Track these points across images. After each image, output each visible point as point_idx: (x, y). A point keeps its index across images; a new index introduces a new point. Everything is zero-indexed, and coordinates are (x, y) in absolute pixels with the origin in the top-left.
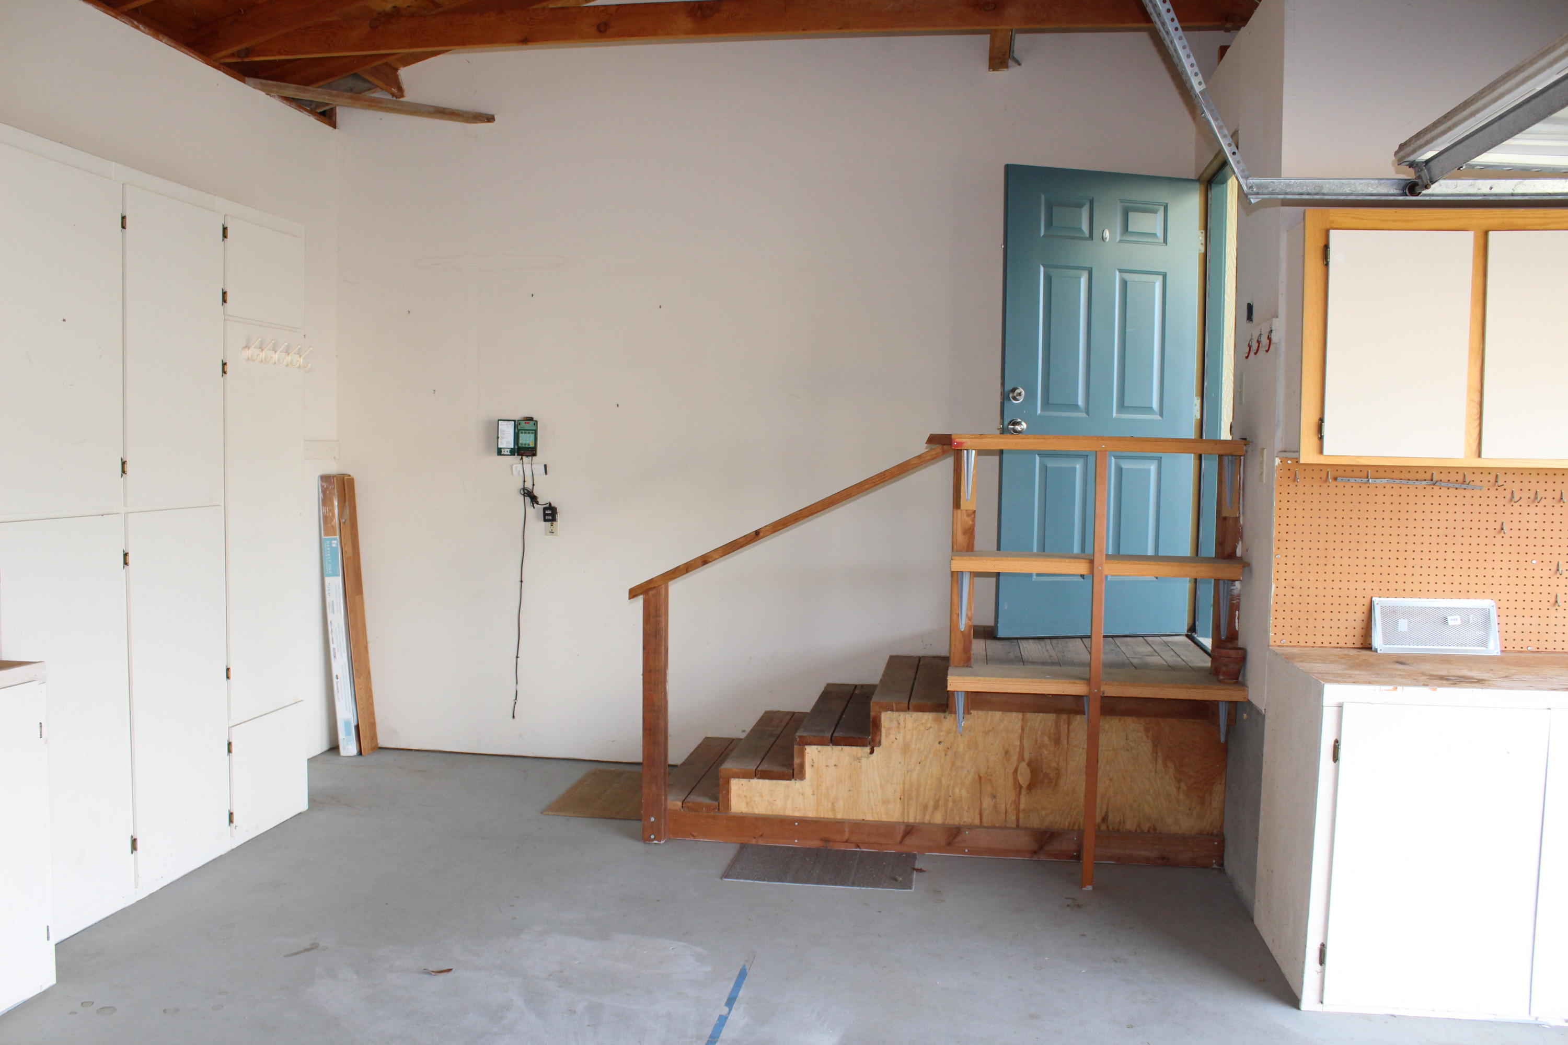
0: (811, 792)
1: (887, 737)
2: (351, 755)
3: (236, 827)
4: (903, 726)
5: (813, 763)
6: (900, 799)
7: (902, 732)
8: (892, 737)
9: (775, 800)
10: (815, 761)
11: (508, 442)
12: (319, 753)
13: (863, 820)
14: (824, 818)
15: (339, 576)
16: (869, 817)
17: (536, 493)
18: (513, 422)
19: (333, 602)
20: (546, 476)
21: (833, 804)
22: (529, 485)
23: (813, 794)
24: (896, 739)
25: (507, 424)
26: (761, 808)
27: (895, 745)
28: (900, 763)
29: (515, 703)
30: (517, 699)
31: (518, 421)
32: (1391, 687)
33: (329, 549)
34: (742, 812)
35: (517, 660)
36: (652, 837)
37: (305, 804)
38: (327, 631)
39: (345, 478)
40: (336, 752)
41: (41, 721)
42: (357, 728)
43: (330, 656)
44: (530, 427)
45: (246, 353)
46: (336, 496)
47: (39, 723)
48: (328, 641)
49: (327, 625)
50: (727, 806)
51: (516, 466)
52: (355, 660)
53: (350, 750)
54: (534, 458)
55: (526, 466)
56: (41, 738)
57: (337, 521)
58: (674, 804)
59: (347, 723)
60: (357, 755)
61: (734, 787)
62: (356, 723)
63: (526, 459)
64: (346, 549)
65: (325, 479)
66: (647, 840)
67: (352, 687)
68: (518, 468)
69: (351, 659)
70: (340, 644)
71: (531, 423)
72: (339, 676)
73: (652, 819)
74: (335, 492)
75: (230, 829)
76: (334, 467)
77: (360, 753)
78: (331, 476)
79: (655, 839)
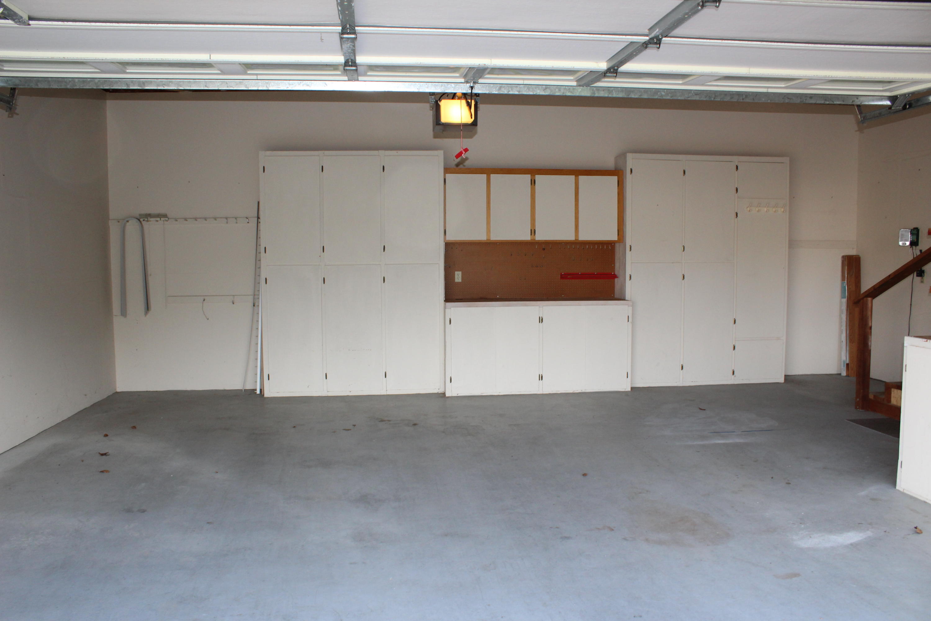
2: (844, 376)
3: (735, 376)
15: (845, 298)
18: (909, 230)
19: (843, 309)
25: (906, 231)
31: (911, 229)
33: (843, 287)
34: (894, 404)
36: (858, 407)
37: (782, 380)
38: (841, 322)
39: (854, 256)
40: (840, 374)
41: (628, 317)
42: (848, 365)
43: (841, 332)
44: (915, 232)
45: (748, 209)
46: (846, 265)
47: (627, 317)
48: (841, 326)
49: (841, 318)
50: (889, 401)
51: (910, 251)
52: (850, 335)
53: (844, 373)
54: (917, 247)
55: (914, 251)
56: (628, 321)
57: (846, 276)
58: (871, 396)
59: (844, 361)
60: (846, 376)
61: (892, 393)
62: (848, 362)
63: (914, 247)
64: (850, 287)
65: (844, 257)
66: (856, 408)
67: (847, 347)
68: (911, 251)
69: (847, 334)
70: (844, 328)
71: (915, 230)
72: (843, 341)
73: (858, 400)
74: (846, 263)
75: (733, 376)
76: (853, 252)
77: (848, 376)
78: (846, 256)
79: (859, 408)
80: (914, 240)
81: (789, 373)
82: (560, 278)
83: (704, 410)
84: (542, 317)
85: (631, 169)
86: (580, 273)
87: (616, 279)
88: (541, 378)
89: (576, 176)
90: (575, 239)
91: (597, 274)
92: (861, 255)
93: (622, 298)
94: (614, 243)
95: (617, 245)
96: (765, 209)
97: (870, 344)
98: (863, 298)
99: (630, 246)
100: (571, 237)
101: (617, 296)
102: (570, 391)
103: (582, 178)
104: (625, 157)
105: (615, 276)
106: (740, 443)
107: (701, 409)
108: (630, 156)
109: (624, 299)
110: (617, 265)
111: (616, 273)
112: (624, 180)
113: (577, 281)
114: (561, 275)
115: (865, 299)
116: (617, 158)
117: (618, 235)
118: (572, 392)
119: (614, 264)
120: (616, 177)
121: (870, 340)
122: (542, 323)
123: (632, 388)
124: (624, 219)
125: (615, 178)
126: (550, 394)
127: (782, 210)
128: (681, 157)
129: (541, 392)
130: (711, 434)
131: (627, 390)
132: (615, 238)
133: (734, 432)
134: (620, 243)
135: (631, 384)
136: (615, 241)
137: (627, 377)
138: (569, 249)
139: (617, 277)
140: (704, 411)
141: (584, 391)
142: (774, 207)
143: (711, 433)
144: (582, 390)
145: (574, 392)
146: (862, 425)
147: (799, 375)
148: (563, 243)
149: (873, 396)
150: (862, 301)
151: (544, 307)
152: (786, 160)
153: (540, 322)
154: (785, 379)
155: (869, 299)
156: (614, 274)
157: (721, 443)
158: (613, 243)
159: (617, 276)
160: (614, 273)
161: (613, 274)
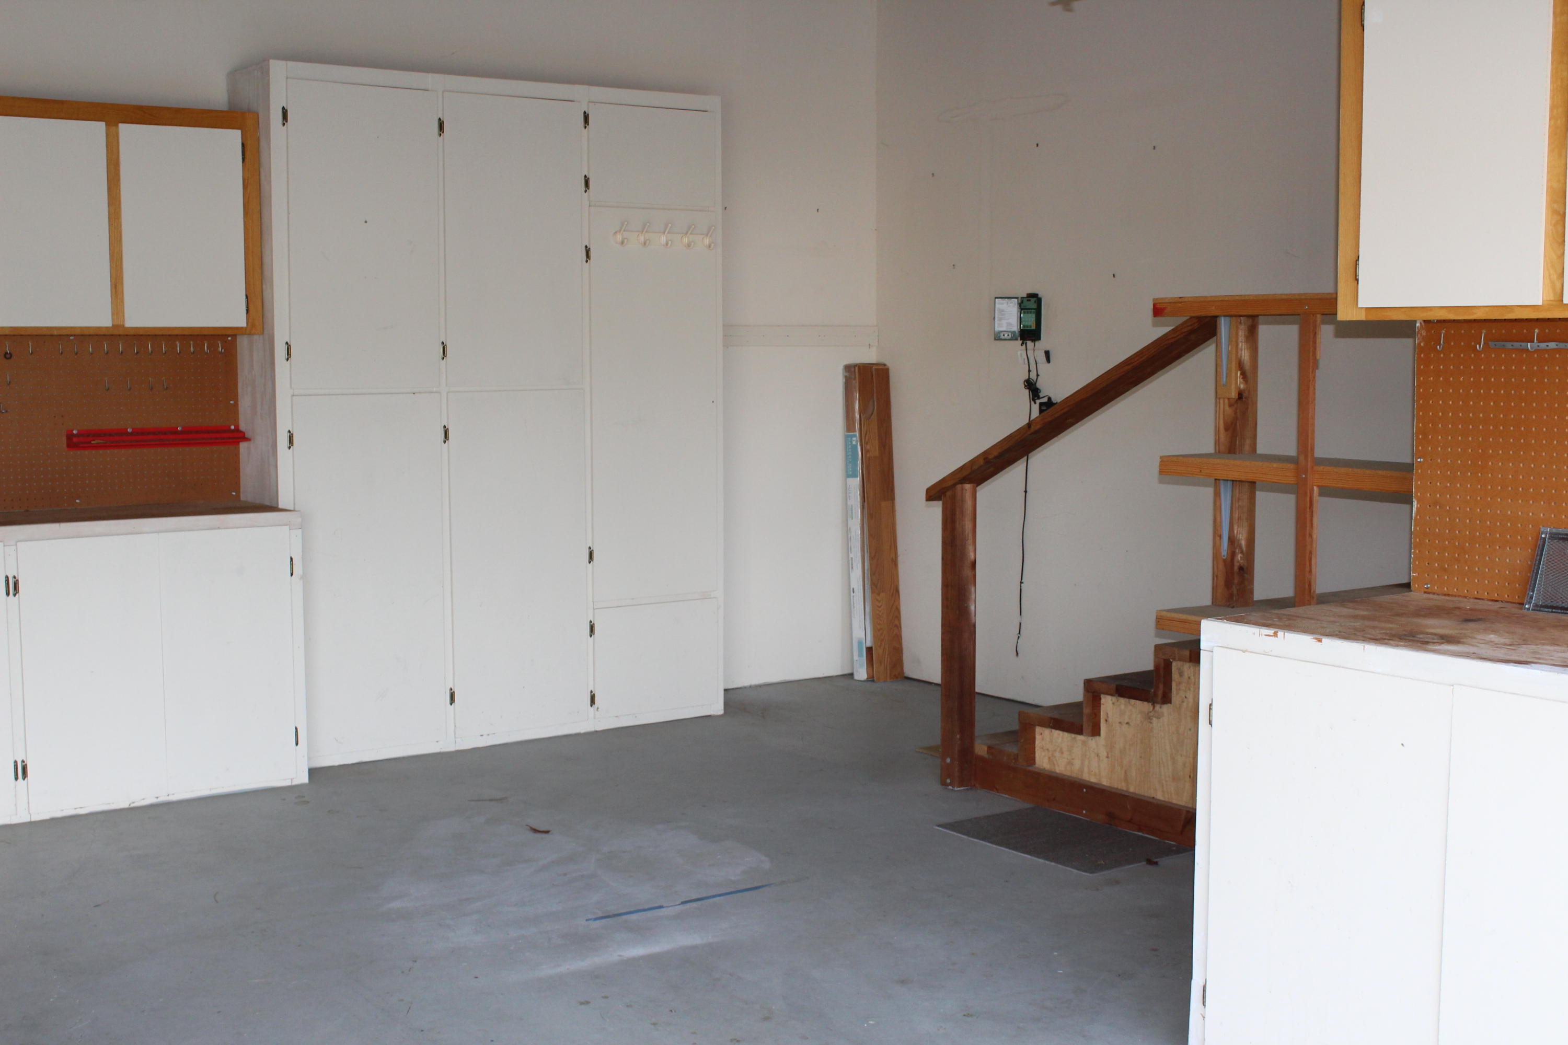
0: (1105, 754)
1: (1177, 694)
2: (862, 679)
3: (598, 708)
4: (1193, 680)
5: (1107, 717)
6: (1190, 777)
7: (1192, 689)
8: (1182, 694)
9: (1073, 759)
10: (1109, 715)
11: (1009, 324)
12: (839, 673)
13: (1153, 798)
14: (1117, 789)
15: (856, 476)
16: (1160, 796)
17: (1038, 385)
18: (1016, 300)
19: (852, 506)
20: (1048, 365)
21: (1126, 773)
22: (1033, 376)
23: (1107, 757)
24: (1186, 697)
25: (1008, 303)
26: (1061, 767)
27: (1185, 704)
28: (1190, 730)
29: (1019, 637)
30: (1021, 633)
31: (1021, 298)
32: (1271, 631)
33: (850, 446)
34: (1044, 769)
35: (1021, 586)
36: (948, 781)
37: (717, 708)
38: (847, 539)
39: (875, 367)
40: (851, 675)
41: (291, 559)
42: (869, 650)
43: (849, 566)
44: (1032, 304)
45: (619, 237)
46: (857, 388)
47: (289, 560)
48: (848, 550)
49: (847, 531)
50: (1031, 759)
51: (1019, 353)
52: (873, 573)
53: (861, 674)
54: (1037, 343)
55: (1030, 353)
56: (292, 574)
57: (857, 416)
58: (981, 749)
59: (860, 643)
60: (867, 681)
61: (1038, 737)
62: (869, 644)
63: (1030, 344)
64: (868, 447)
65: (848, 368)
66: (944, 784)
67: (866, 603)
68: (1021, 354)
69: (866, 571)
70: (856, 554)
71: (1033, 300)
72: (855, 590)
73: (948, 760)
74: (856, 383)
75: (592, 710)
76: (869, 356)
77: (871, 679)
78: (855, 366)
79: (951, 784)
80: (1031, 327)
81: (731, 686)
82: (65, 445)
83: (547, 832)
84: (15, 577)
85: (283, 108)
86: (129, 430)
87: (243, 446)
88: (22, 771)
89: (108, 125)
90: (113, 325)
91: (186, 431)
92: (889, 364)
93: (267, 503)
94: (234, 336)
95: (243, 343)
96: (663, 239)
97: (972, 608)
98: (955, 485)
99: (287, 343)
100: (102, 319)
101: (247, 493)
102: (121, 803)
103: (126, 130)
104: (265, 72)
105: (239, 437)
106: (695, 947)
107: (536, 831)
108: (277, 69)
109: (273, 508)
110: (245, 403)
111: (243, 427)
112: (263, 143)
113: (123, 454)
114: (70, 436)
115: (959, 486)
116: (234, 75)
117: (248, 311)
118: (125, 805)
119: (236, 398)
120: (239, 132)
121: (973, 596)
122: (15, 595)
123: (312, 772)
124: (266, 260)
125: (234, 137)
126: (53, 820)
127: (707, 241)
128: (431, 80)
129: (24, 818)
130: (598, 924)
131: (296, 782)
132: (238, 319)
133: (661, 907)
134: (253, 334)
135: (309, 759)
136: (237, 328)
137: (297, 744)
138: (92, 354)
139: (248, 440)
140: (543, 835)
141: (163, 798)
142: (686, 234)
143: (596, 919)
144: (157, 798)
145: (132, 805)
146: (984, 839)
147: (750, 687)
148: (71, 336)
149: (985, 748)
150: (949, 494)
151: (19, 544)
152: (713, 102)
153: (8, 594)
154: (727, 704)
155: (968, 486)
156: (237, 429)
157: (642, 958)
158: (229, 336)
159: (246, 436)
160: (237, 427)
161: (233, 431)
